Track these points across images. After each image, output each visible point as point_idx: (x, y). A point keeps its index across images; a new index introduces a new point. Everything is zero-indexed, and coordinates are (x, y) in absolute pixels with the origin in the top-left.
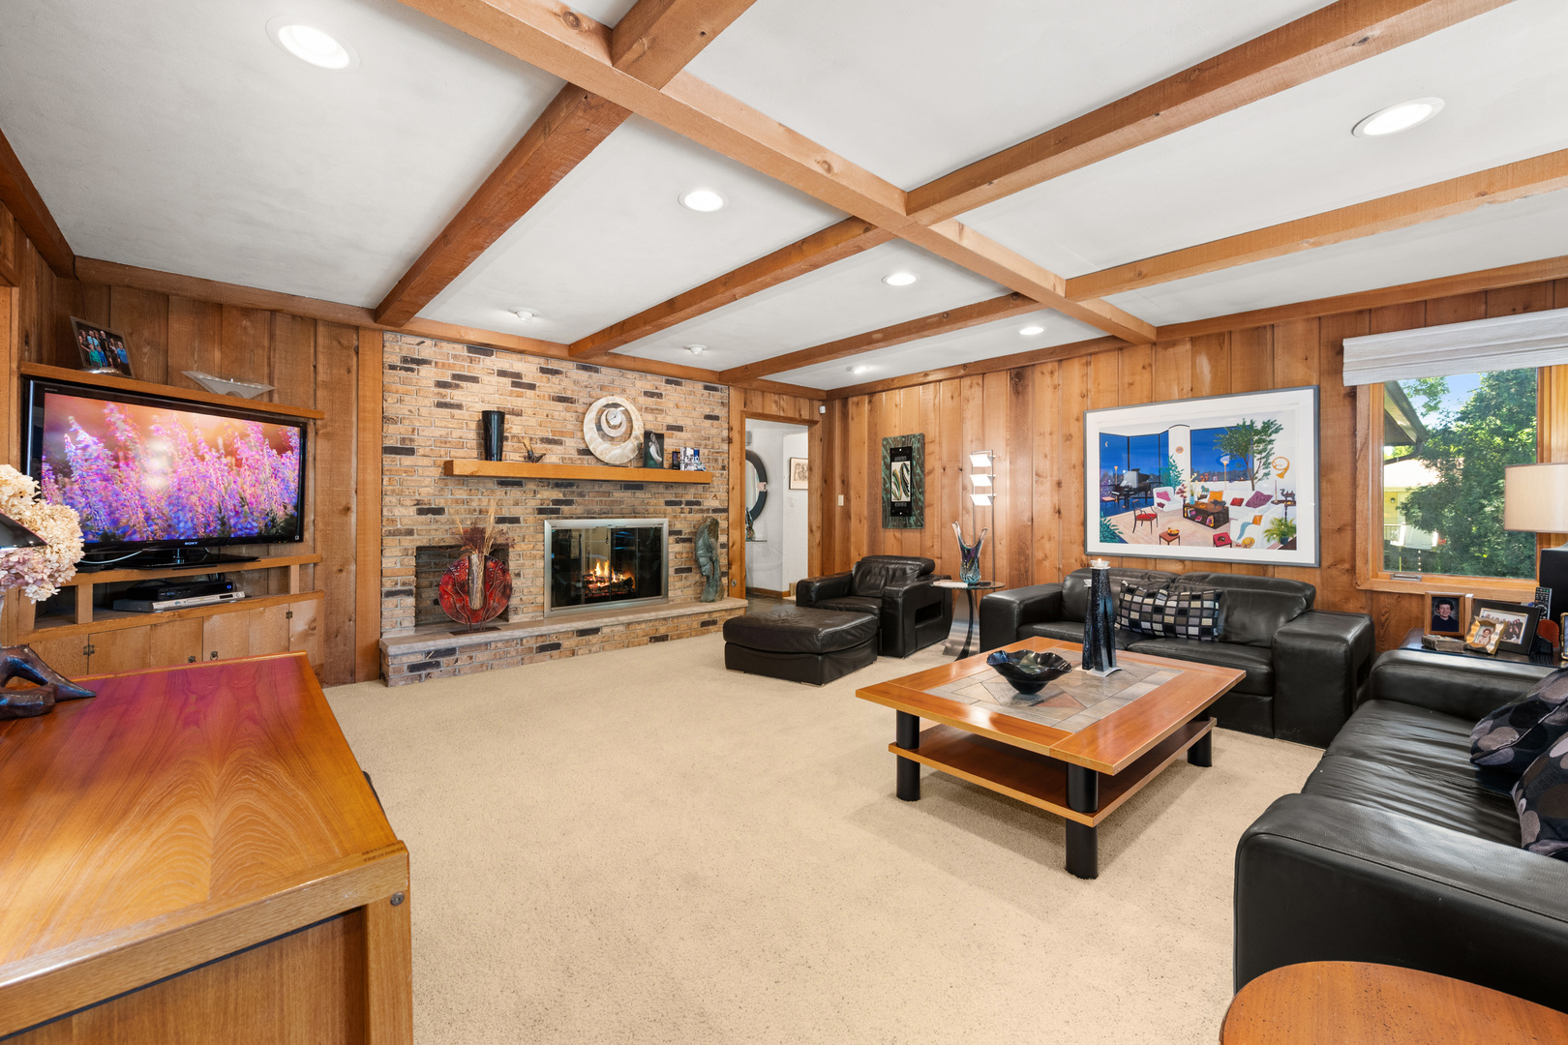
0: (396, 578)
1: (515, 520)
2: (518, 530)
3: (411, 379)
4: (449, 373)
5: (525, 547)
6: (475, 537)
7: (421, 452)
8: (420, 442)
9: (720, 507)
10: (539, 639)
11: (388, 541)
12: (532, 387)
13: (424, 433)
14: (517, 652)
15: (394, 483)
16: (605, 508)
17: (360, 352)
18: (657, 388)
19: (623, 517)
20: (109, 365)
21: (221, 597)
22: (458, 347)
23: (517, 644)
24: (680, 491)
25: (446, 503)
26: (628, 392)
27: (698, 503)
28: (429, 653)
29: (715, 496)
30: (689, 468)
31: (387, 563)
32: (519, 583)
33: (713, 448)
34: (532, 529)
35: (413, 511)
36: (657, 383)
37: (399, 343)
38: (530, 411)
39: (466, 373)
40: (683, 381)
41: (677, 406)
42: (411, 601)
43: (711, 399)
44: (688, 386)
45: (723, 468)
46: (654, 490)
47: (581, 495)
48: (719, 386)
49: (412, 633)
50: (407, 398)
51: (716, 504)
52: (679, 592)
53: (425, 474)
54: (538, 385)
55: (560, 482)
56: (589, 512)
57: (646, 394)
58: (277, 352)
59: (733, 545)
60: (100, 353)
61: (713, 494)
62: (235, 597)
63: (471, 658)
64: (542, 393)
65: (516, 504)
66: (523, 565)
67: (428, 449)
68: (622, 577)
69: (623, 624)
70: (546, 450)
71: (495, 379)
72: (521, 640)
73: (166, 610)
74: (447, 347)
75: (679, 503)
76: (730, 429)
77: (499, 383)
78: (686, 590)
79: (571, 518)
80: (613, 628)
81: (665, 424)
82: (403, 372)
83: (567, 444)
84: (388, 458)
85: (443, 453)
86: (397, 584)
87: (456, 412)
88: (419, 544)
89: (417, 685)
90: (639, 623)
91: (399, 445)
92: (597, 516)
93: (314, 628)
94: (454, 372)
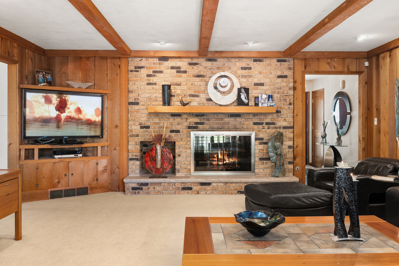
0: (133, 153)
1: (178, 131)
2: (179, 136)
3: (138, 75)
4: (152, 70)
5: (182, 144)
6: (159, 138)
7: (141, 103)
8: (141, 100)
9: (288, 126)
10: (182, 184)
11: (130, 139)
12: (185, 72)
13: (143, 96)
14: (173, 189)
15: (132, 116)
16: (220, 126)
17: (121, 67)
18: (248, 65)
19: (230, 131)
20: (45, 82)
21: (75, 156)
22: (155, 59)
23: (173, 185)
24: (262, 117)
25: (151, 124)
26: (232, 69)
27: (274, 124)
28: (138, 184)
29: (285, 119)
30: (264, 105)
31: (130, 147)
32: (180, 159)
33: (283, 93)
34: (185, 135)
35: (138, 127)
36: (248, 62)
37: (134, 61)
38: (184, 83)
39: (158, 70)
40: (264, 59)
41: (260, 73)
42: (138, 163)
43: (282, 66)
44: (266, 62)
45: (290, 104)
46: (247, 117)
47: (208, 120)
48: (287, 59)
49: (138, 175)
50: (136, 83)
51: (285, 124)
52: (262, 171)
53: (143, 113)
54: (188, 70)
55: (198, 114)
56: (212, 128)
57: (242, 68)
58: (96, 71)
59: (297, 147)
60: (42, 79)
61: (283, 119)
62: (79, 156)
63: (154, 188)
64: (190, 74)
65: (178, 124)
66: (181, 151)
67: (144, 102)
68: (231, 160)
69: (223, 182)
70: (191, 100)
71: (170, 71)
72: (175, 184)
73: (59, 158)
74: (151, 60)
75: (261, 124)
76: (295, 82)
77: (171, 72)
78: (266, 170)
79: (203, 131)
80: (218, 184)
81: (253, 83)
82: (135, 72)
83: (201, 97)
84: (130, 107)
85: (149, 104)
86: (133, 156)
87: (154, 86)
88: (141, 140)
89: (134, 196)
90: (232, 183)
91: (134, 101)
92: (216, 130)
93: (106, 170)
94: (153, 70)
